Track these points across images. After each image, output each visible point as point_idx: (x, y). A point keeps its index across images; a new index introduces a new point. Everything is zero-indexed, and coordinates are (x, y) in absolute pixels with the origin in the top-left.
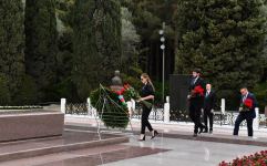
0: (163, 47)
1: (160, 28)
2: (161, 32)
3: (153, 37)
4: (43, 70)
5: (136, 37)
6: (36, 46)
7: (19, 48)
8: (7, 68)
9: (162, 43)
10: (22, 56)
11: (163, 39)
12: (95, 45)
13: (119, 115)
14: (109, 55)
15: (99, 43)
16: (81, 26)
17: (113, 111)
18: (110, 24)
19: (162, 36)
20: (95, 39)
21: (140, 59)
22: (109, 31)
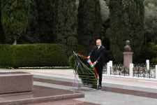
4: (91, 41)
6: (86, 25)
7: (72, 27)
8: (65, 41)
10: (75, 32)
12: (124, 23)
13: (90, 75)
14: (134, 29)
15: (127, 21)
16: (114, 10)
17: (85, 72)
18: (134, 7)
20: (124, 19)
22: (134, 12)
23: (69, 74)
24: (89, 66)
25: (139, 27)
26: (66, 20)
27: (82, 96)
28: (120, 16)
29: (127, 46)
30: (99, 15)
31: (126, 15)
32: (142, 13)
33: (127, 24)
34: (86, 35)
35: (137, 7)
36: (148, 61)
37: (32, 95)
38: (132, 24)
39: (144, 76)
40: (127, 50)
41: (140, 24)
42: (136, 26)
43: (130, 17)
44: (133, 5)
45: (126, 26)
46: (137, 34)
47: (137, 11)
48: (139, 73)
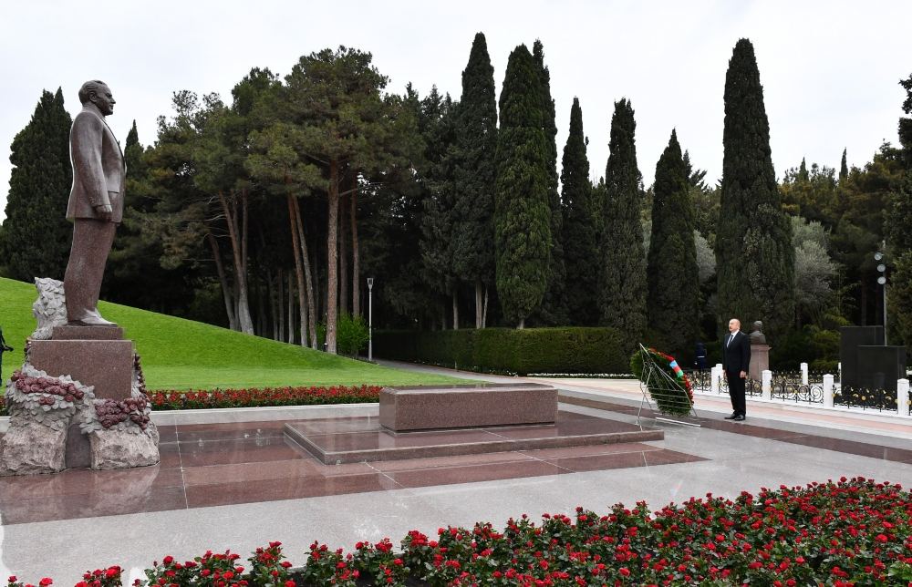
0: (882, 281)
1: (876, 249)
2: (878, 257)
3: (865, 266)
4: (675, 323)
5: (831, 268)
6: (666, 289)
7: (636, 293)
8: (620, 321)
9: (881, 274)
10: (642, 304)
11: (881, 268)
12: (748, 284)
13: (676, 393)
14: (772, 297)
15: (755, 280)
16: (726, 256)
17: (664, 386)
18: (772, 249)
19: (879, 262)
20: (748, 274)
21: (844, 302)
22: (771, 261)
23: (633, 391)
24: (674, 374)
25: (783, 293)
26: (623, 280)
27: (659, 437)
28: (739, 270)
29: (757, 333)
30: (694, 269)
31: (753, 266)
32: (790, 262)
33: (755, 285)
34: (665, 308)
35: (779, 251)
36: (804, 367)
37: (556, 430)
38: (767, 286)
39: (797, 399)
40: (758, 342)
41: (786, 286)
42: (777, 289)
43: (761, 272)
44: (768, 246)
45: (753, 290)
46: (778, 306)
47: (778, 259)
48: (784, 392)
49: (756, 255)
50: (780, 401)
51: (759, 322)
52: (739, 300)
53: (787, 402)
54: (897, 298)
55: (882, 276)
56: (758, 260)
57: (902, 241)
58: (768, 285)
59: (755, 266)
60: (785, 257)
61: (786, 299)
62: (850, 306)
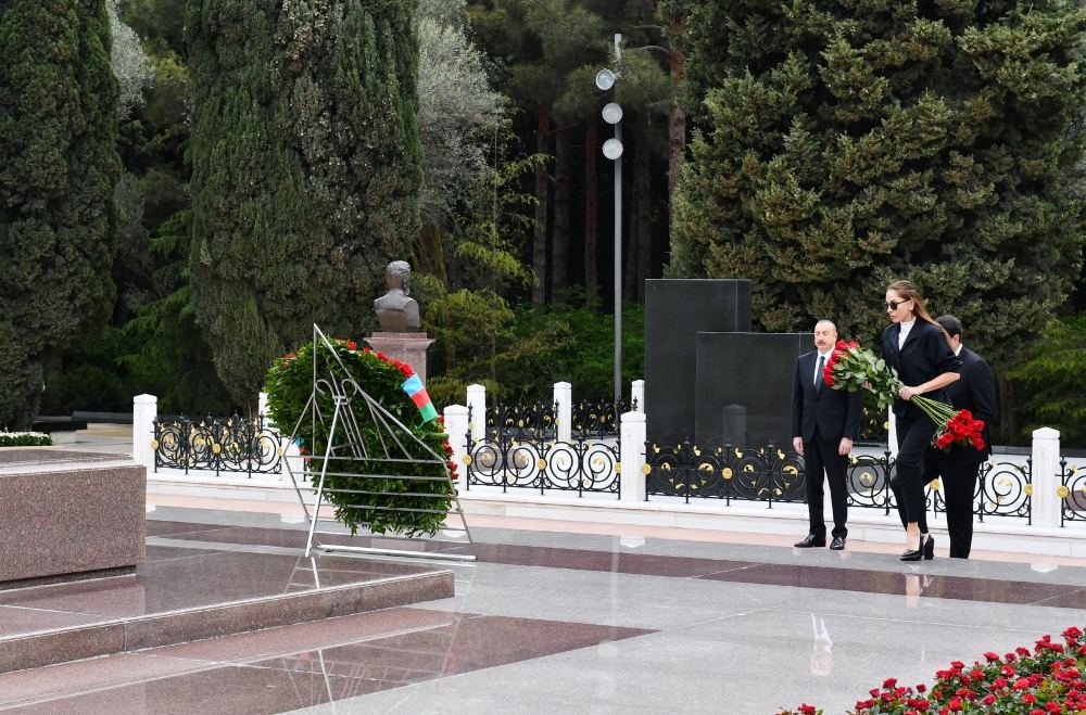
0: (613, 149)
1: (601, 59)
2: (605, 80)
5: (487, 105)
6: (20, 151)
11: (612, 114)
12: (294, 146)
17: (376, 450)
18: (364, 43)
19: (607, 97)
20: (293, 115)
21: (508, 207)
22: (362, 77)
24: (411, 413)
33: (315, 151)
41: (400, 156)
42: (377, 163)
43: (333, 110)
44: (353, 32)
45: (306, 165)
46: (377, 217)
47: (382, 74)
48: (505, 465)
49: (318, 58)
50: (496, 493)
51: (403, 265)
52: (265, 196)
53: (513, 494)
54: (710, 203)
55: (612, 136)
56: (323, 74)
57: (724, 43)
58: (352, 151)
59: (315, 90)
60: (397, 69)
61: (398, 194)
62: (524, 219)
